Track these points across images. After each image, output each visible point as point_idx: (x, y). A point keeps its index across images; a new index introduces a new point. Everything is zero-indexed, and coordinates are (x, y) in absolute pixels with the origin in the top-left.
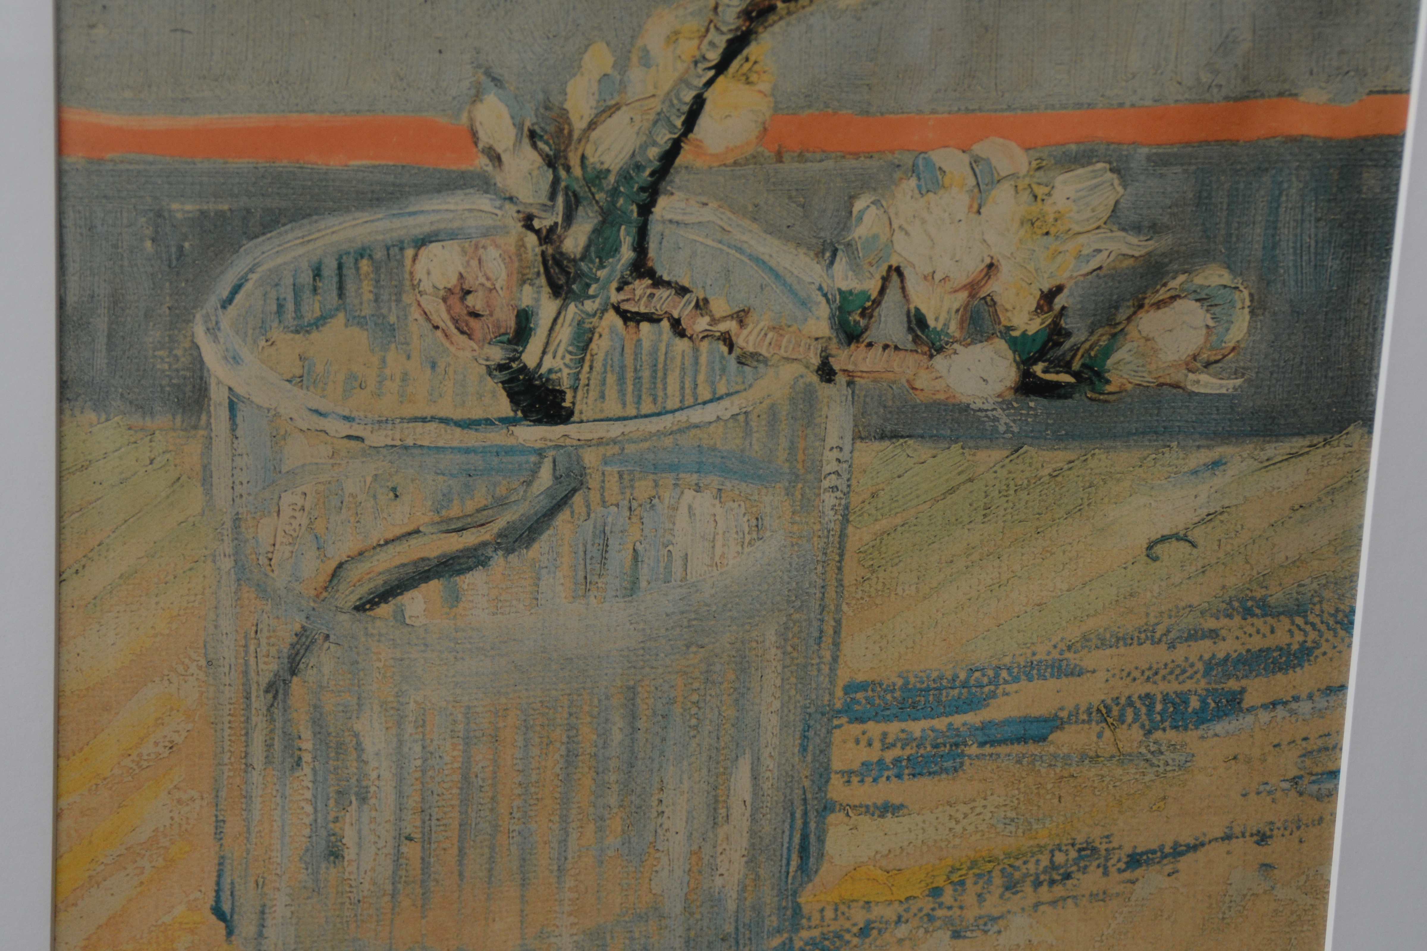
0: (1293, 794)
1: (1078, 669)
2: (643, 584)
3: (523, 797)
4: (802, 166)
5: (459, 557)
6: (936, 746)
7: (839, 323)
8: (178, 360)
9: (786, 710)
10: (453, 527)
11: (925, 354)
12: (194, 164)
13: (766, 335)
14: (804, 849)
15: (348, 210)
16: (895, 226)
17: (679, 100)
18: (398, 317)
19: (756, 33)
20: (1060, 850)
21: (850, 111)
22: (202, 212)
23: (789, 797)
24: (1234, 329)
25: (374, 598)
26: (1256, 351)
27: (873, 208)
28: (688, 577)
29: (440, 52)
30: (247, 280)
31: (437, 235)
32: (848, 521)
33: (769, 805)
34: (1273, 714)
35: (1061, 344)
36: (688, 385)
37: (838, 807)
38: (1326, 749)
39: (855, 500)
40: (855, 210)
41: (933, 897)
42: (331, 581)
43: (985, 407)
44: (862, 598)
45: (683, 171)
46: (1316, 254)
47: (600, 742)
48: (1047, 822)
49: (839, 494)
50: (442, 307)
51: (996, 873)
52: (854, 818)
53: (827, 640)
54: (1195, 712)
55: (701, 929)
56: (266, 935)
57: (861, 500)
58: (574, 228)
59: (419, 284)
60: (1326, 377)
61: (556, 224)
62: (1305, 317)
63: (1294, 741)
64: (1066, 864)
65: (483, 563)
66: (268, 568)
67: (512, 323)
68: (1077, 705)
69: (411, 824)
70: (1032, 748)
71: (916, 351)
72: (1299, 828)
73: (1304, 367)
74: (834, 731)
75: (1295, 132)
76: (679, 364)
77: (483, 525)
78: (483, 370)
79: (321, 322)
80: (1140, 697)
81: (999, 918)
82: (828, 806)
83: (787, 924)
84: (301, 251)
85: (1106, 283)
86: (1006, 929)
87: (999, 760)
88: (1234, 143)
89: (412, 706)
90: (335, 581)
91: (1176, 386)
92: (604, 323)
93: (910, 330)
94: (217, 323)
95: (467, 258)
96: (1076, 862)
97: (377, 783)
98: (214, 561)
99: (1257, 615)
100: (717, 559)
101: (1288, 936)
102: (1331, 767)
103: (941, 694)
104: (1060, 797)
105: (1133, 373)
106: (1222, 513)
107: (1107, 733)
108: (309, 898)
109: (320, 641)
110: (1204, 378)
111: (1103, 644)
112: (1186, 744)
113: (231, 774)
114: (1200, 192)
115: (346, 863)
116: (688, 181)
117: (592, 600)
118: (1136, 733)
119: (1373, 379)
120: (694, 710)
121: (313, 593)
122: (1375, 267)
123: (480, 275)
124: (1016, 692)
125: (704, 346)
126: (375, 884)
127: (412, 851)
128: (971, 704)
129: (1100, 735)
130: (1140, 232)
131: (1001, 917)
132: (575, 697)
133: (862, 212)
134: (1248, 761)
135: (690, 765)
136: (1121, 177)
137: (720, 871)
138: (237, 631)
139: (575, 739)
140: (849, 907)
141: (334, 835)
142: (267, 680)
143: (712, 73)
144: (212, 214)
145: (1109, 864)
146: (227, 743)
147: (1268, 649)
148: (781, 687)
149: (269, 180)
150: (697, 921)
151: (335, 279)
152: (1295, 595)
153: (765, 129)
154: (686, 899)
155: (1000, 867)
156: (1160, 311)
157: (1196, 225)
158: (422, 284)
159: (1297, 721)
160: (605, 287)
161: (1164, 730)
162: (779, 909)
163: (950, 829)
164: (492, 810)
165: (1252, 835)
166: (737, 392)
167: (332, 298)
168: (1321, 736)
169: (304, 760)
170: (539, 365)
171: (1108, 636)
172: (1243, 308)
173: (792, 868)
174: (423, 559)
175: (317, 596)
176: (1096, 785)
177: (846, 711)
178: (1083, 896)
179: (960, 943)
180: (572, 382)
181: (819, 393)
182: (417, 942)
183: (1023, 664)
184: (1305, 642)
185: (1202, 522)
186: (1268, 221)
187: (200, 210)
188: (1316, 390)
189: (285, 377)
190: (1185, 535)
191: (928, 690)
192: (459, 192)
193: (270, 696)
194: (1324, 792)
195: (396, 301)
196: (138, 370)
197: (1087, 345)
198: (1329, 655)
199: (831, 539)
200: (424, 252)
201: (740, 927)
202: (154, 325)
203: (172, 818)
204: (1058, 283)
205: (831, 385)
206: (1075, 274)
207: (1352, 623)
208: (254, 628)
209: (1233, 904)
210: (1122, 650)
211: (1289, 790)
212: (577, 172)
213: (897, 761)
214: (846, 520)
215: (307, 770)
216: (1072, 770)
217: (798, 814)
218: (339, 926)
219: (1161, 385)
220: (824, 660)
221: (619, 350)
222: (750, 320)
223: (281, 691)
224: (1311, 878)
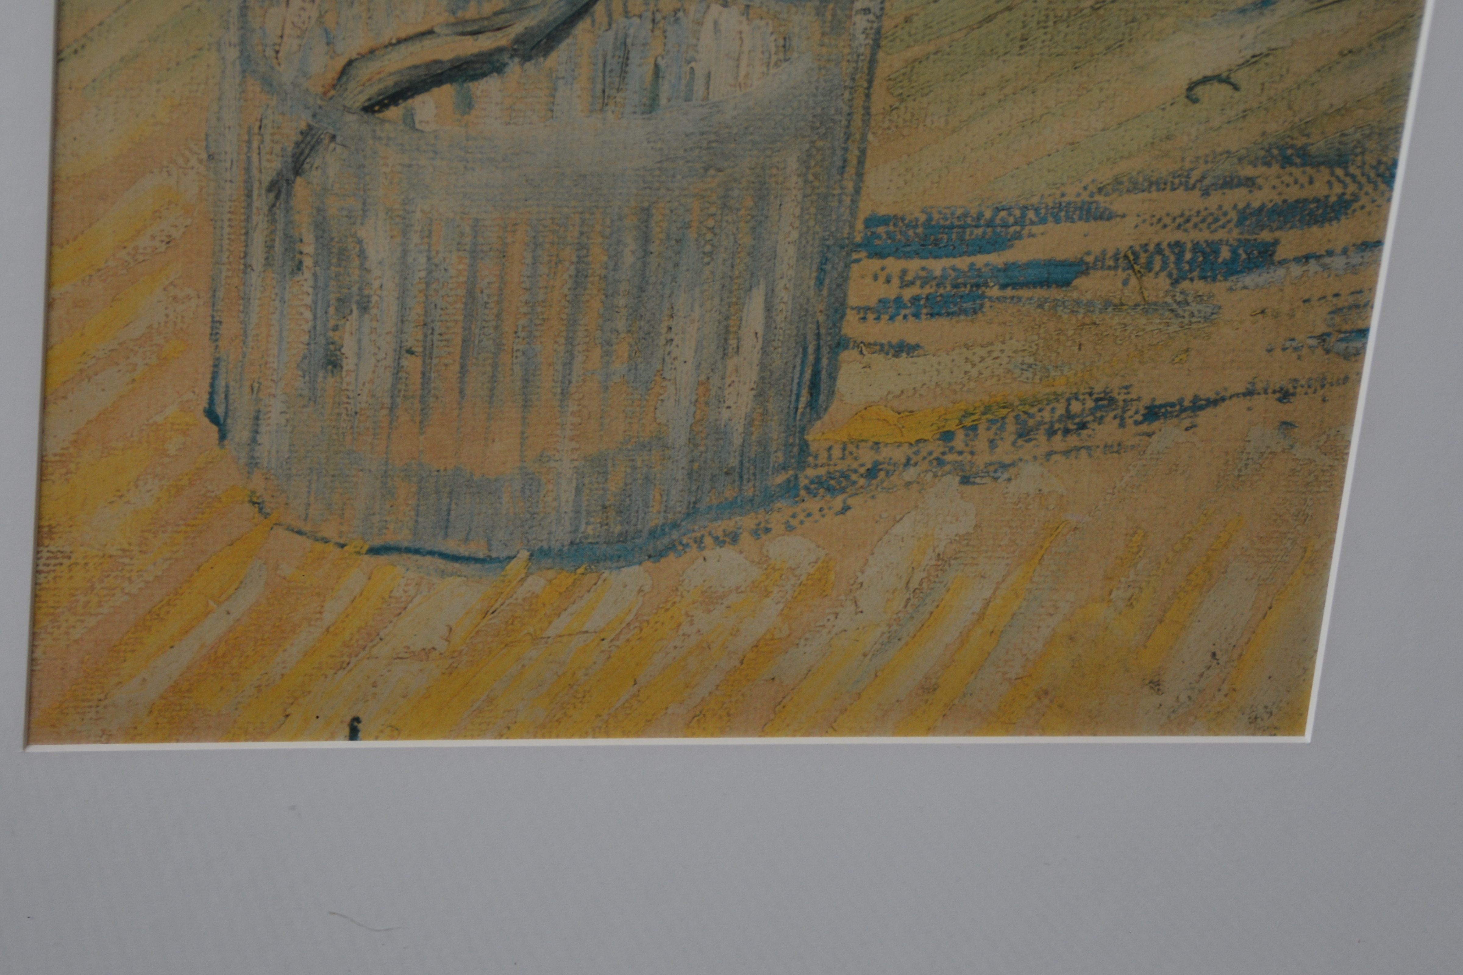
0: (1319, 351)
1: (1107, 212)
2: (663, 101)
3: (528, 316)
5: (473, 62)
6: (956, 286)
9: (804, 242)
10: (469, 29)
14: (814, 386)
20: (1077, 399)
23: (802, 332)
25: (383, 100)
28: (711, 96)
32: (879, 46)
33: (781, 338)
34: (1305, 268)
37: (851, 345)
38: (1357, 306)
39: (887, 24)
41: (944, 440)
42: (339, 79)
44: (889, 128)
47: (611, 265)
48: (1066, 369)
49: (871, 17)
51: (1010, 420)
52: (868, 356)
53: (851, 171)
54: (1225, 263)
55: (705, 462)
56: (259, 442)
57: (893, 24)
63: (1324, 297)
64: (1082, 414)
65: (499, 69)
66: (275, 61)
68: (1104, 250)
69: (413, 337)
70: (1055, 293)
72: (1323, 386)
74: (852, 265)
77: (499, 29)
80: (1169, 245)
81: (1010, 465)
82: (842, 342)
83: (793, 461)
86: (1016, 476)
87: (1020, 304)
89: (418, 215)
90: (344, 79)
96: (1092, 411)
97: (379, 292)
98: (219, 50)
99: (1296, 165)
100: (741, 79)
101: (1303, 496)
102: (1361, 325)
103: (964, 232)
104: (1080, 345)
106: (1268, 55)
107: (1133, 281)
108: (304, 406)
109: (326, 141)
111: (1135, 187)
112: (1213, 296)
113: (230, 273)
115: (344, 374)
117: (610, 116)
118: (1163, 282)
120: (709, 236)
121: (320, 90)
124: (1042, 234)
126: (373, 396)
127: (412, 364)
128: (996, 244)
129: (1125, 283)
131: (1012, 465)
132: (587, 216)
134: (1276, 315)
135: (702, 292)
137: (727, 404)
138: (240, 125)
139: (586, 260)
140: (857, 447)
141: (333, 343)
142: (269, 179)
145: (1127, 415)
146: (226, 242)
147: (1305, 200)
148: (801, 217)
150: (702, 453)
152: (1337, 145)
154: (691, 430)
155: (1014, 414)
159: (1329, 276)
161: (1192, 280)
162: (785, 445)
163: (966, 373)
164: (496, 328)
165: (1274, 392)
168: (1352, 293)
169: (305, 264)
171: (1141, 179)
173: (801, 405)
174: (436, 62)
175: (325, 94)
176: (1118, 334)
177: (866, 245)
178: (1098, 447)
179: (968, 489)
182: (414, 458)
183: (1051, 205)
184: (1344, 194)
185: (1246, 63)
190: (1228, 77)
191: (951, 227)
193: (272, 195)
194: (1351, 350)
198: (1367, 209)
199: (860, 64)
201: (745, 461)
203: (167, 316)
207: (1393, 176)
208: (258, 124)
209: (1250, 461)
210: (1154, 195)
211: (1317, 347)
213: (915, 299)
214: (876, 45)
215: (308, 274)
216: (1094, 317)
217: (811, 349)
218: (335, 437)
220: (846, 191)
223: (284, 191)
224: (1332, 438)
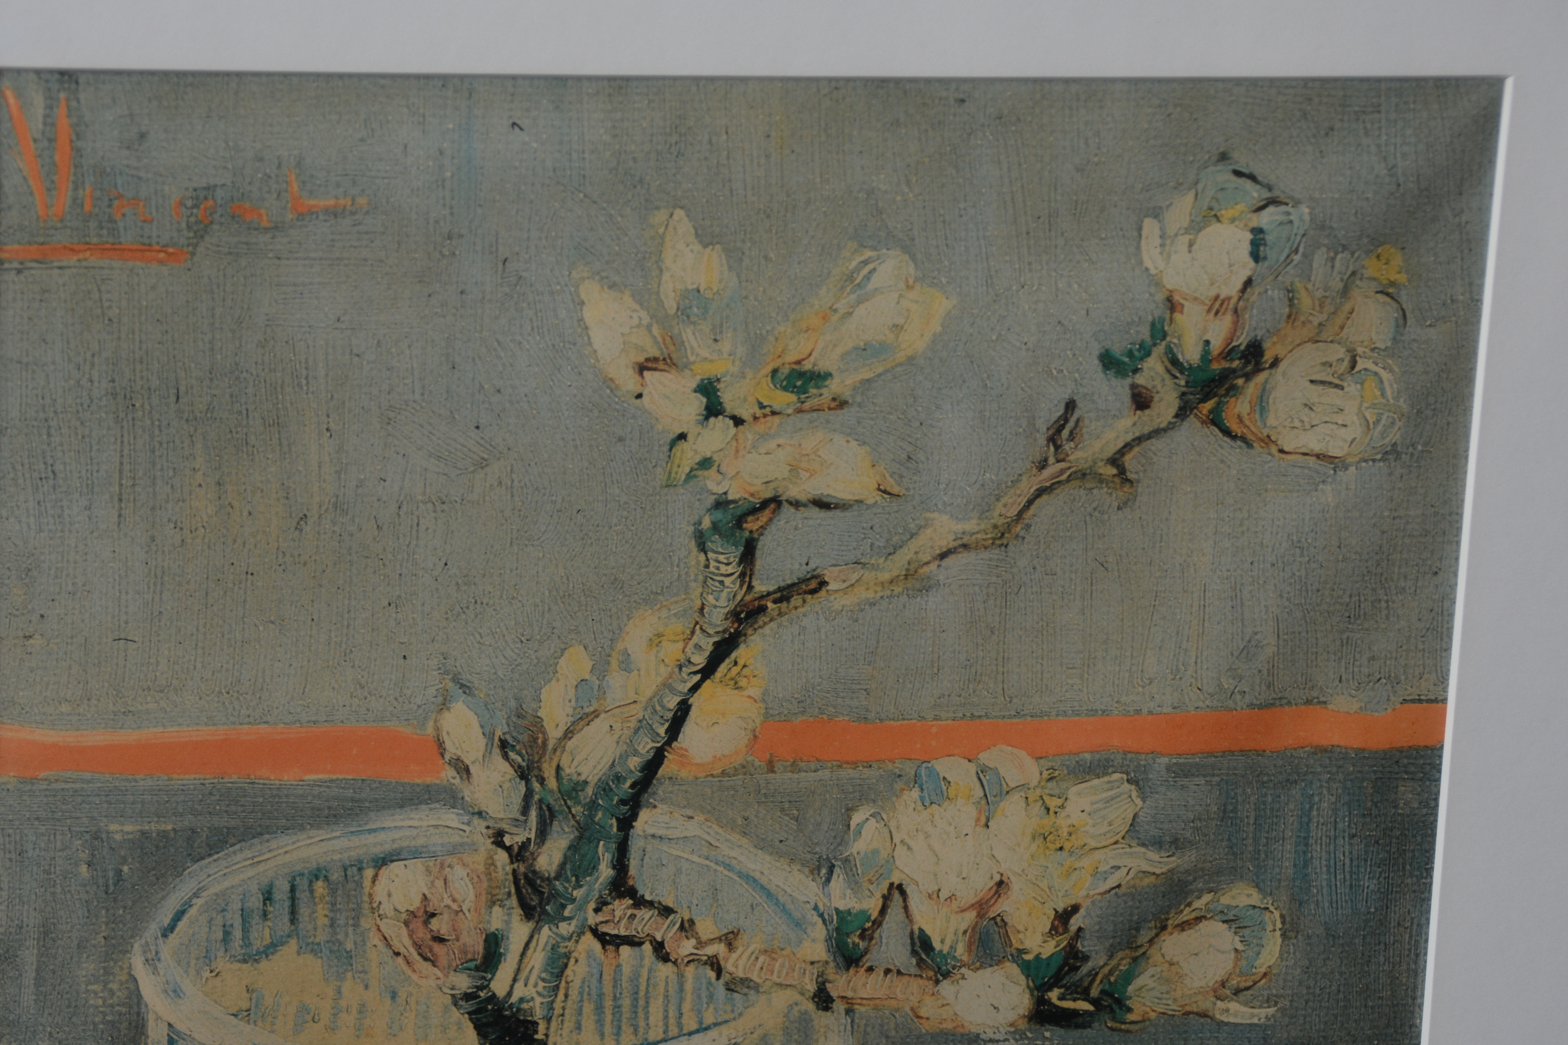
4: (796, 776)
7: (837, 945)
8: (113, 994)
11: (931, 979)
12: (136, 781)
13: (757, 958)
15: (302, 828)
16: (896, 840)
17: (663, 707)
18: (355, 943)
19: (745, 635)
21: (847, 718)
22: (143, 833)
24: (1265, 953)
26: (1290, 978)
27: (873, 821)
29: (405, 657)
30: (190, 906)
31: (399, 854)
35: (1078, 968)
36: (672, 1013)
40: (853, 826)
43: (997, 1037)
45: (667, 782)
46: (1351, 873)
50: (404, 932)
58: (548, 844)
59: (378, 907)
60: (1366, 1006)
61: (529, 840)
62: (1341, 941)
67: (480, 948)
71: (921, 976)
73: (1341, 996)
75: (1324, 743)
76: (662, 991)
78: (448, 1000)
79: (271, 950)
84: (251, 873)
85: (1126, 903)
88: (1260, 753)
91: (1204, 1015)
92: (581, 947)
93: (914, 953)
94: (157, 953)
95: (432, 878)
105: (1156, 1001)
110: (1234, 1006)
114: (1225, 805)
116: (671, 792)
119: (1417, 1009)
122: (1415, 888)
123: (445, 896)
125: (690, 971)
130: (1161, 847)
133: (860, 826)
136: (1140, 789)
143: (699, 677)
144: (154, 835)
149: (218, 797)
151: (287, 903)
153: (755, 737)
156: (1185, 933)
157: (1222, 840)
158: (382, 907)
160: (581, 908)
166: (726, 1022)
167: (283, 924)
170: (510, 994)
172: (1274, 930)
180: (545, 1012)
181: (816, 1022)
186: (1298, 837)
187: (141, 831)
188: (1356, 1021)
189: (231, 1011)
192: (423, 807)
195: (353, 925)
196: (69, 1006)
197: (1106, 970)
200: (384, 872)
202: (88, 957)
204: (1073, 902)
205: (829, 1014)
206: (1092, 893)
212: (552, 783)
219: (1188, 1013)
221: (597, 976)
222: (739, 943)
